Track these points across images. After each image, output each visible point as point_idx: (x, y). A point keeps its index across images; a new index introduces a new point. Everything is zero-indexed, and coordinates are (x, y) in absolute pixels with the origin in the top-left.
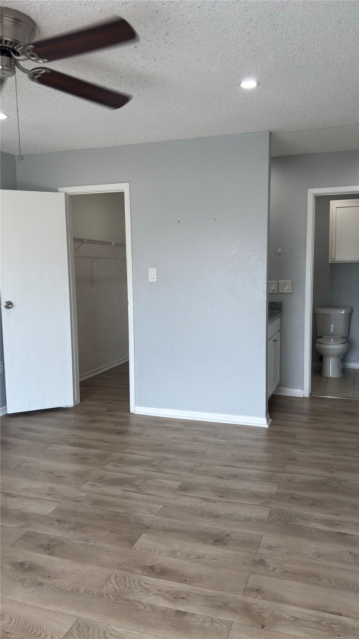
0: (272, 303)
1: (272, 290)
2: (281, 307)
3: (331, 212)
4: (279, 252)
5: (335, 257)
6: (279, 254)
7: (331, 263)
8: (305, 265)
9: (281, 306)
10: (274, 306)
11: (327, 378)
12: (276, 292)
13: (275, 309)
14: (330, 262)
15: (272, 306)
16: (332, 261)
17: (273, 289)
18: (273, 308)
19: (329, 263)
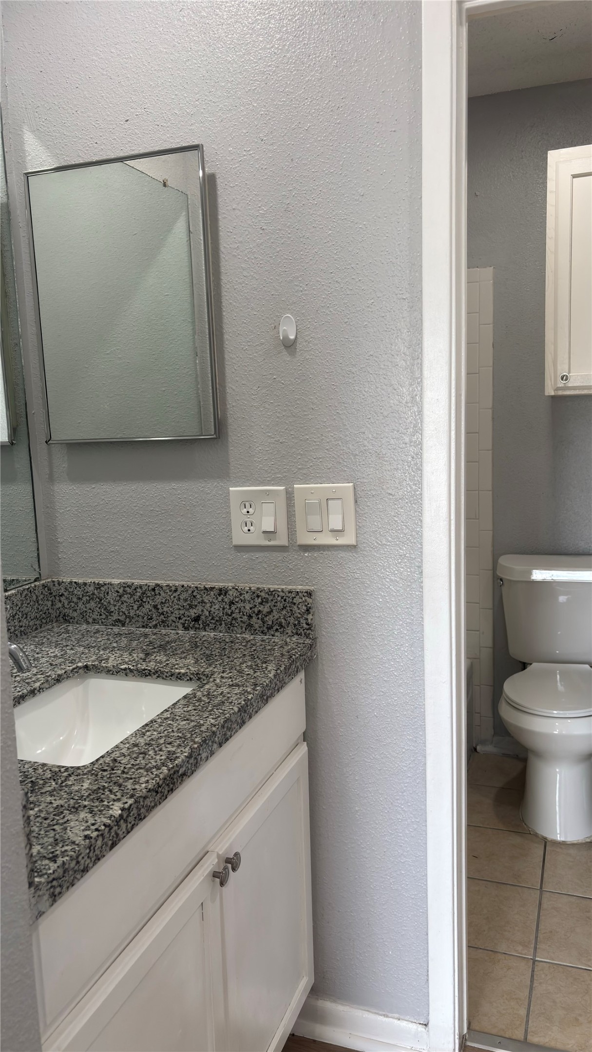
0: (263, 594)
1: (264, 532)
2: (310, 617)
3: (551, 185)
4: (286, 338)
5: (569, 372)
6: (290, 346)
7: (553, 394)
8: (416, 400)
9: (308, 611)
10: (275, 613)
11: (545, 842)
12: (282, 540)
13: (281, 625)
14: (550, 391)
15: (265, 609)
16: (558, 389)
17: (268, 524)
18: (269, 620)
19: (547, 394)
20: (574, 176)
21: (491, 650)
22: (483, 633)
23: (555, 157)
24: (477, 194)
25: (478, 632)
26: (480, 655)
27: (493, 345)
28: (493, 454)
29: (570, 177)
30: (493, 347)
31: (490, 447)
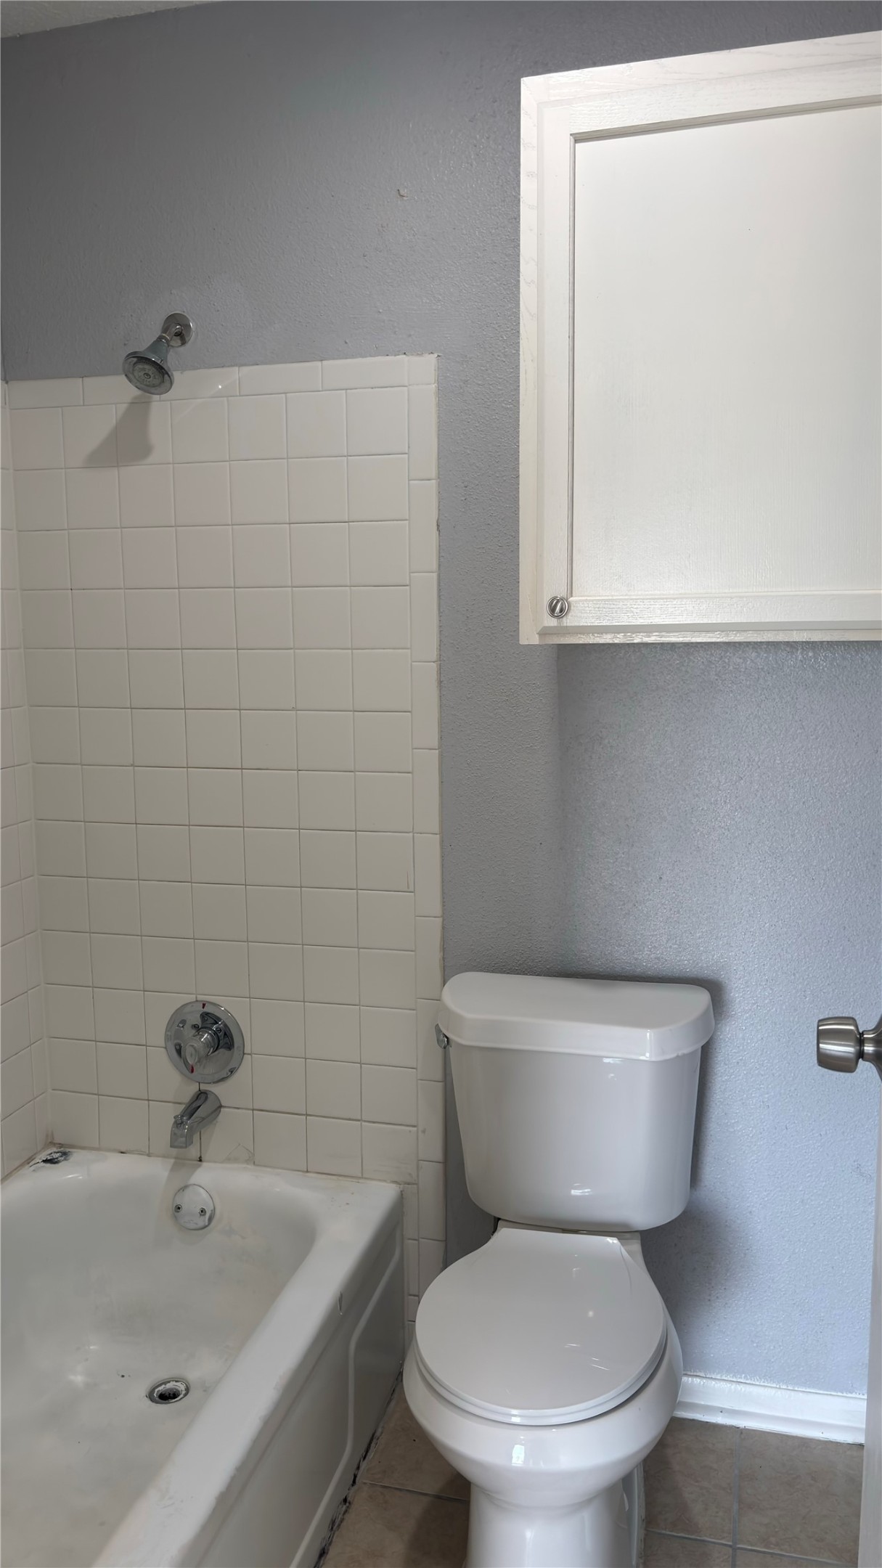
5: (568, 594)
7: (531, 641)
14: (529, 635)
16: (546, 632)
19: (522, 641)
20: (579, 138)
21: (440, 1167)
22: (424, 1132)
23: (533, 89)
24: (402, 192)
25: (415, 1129)
26: (418, 1176)
27: (438, 526)
28: (441, 756)
29: (568, 141)
30: (438, 529)
31: (435, 743)
